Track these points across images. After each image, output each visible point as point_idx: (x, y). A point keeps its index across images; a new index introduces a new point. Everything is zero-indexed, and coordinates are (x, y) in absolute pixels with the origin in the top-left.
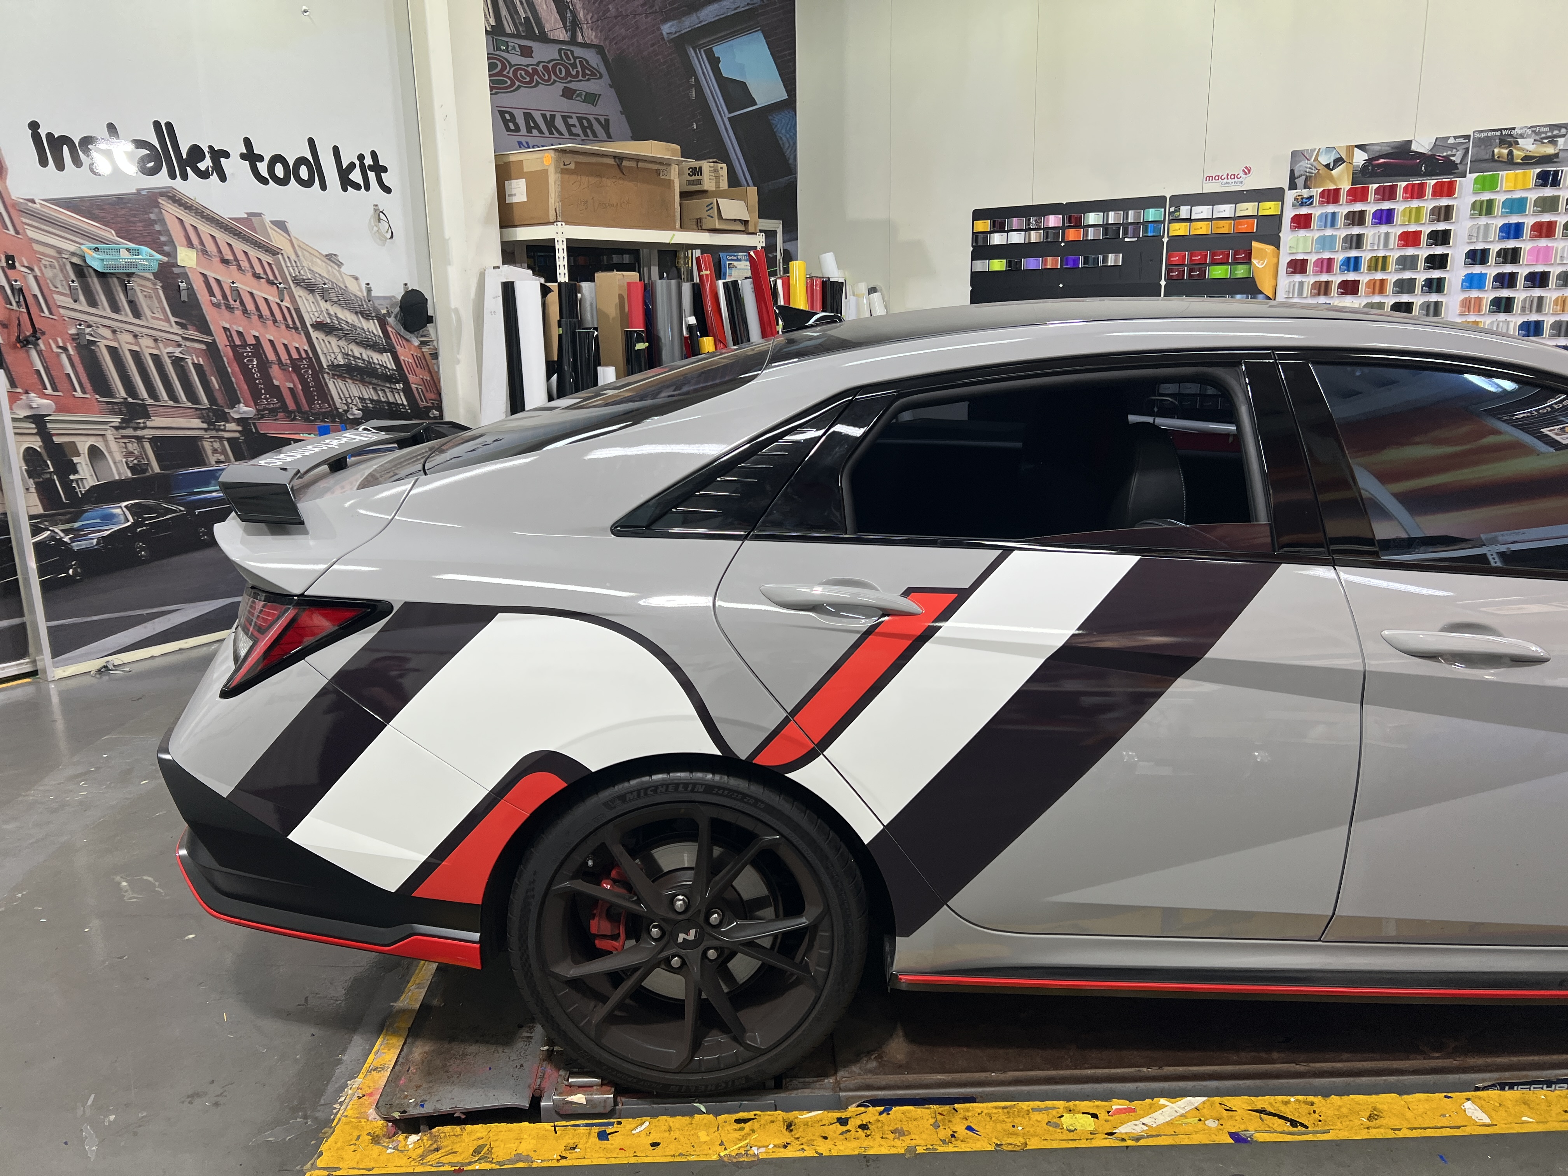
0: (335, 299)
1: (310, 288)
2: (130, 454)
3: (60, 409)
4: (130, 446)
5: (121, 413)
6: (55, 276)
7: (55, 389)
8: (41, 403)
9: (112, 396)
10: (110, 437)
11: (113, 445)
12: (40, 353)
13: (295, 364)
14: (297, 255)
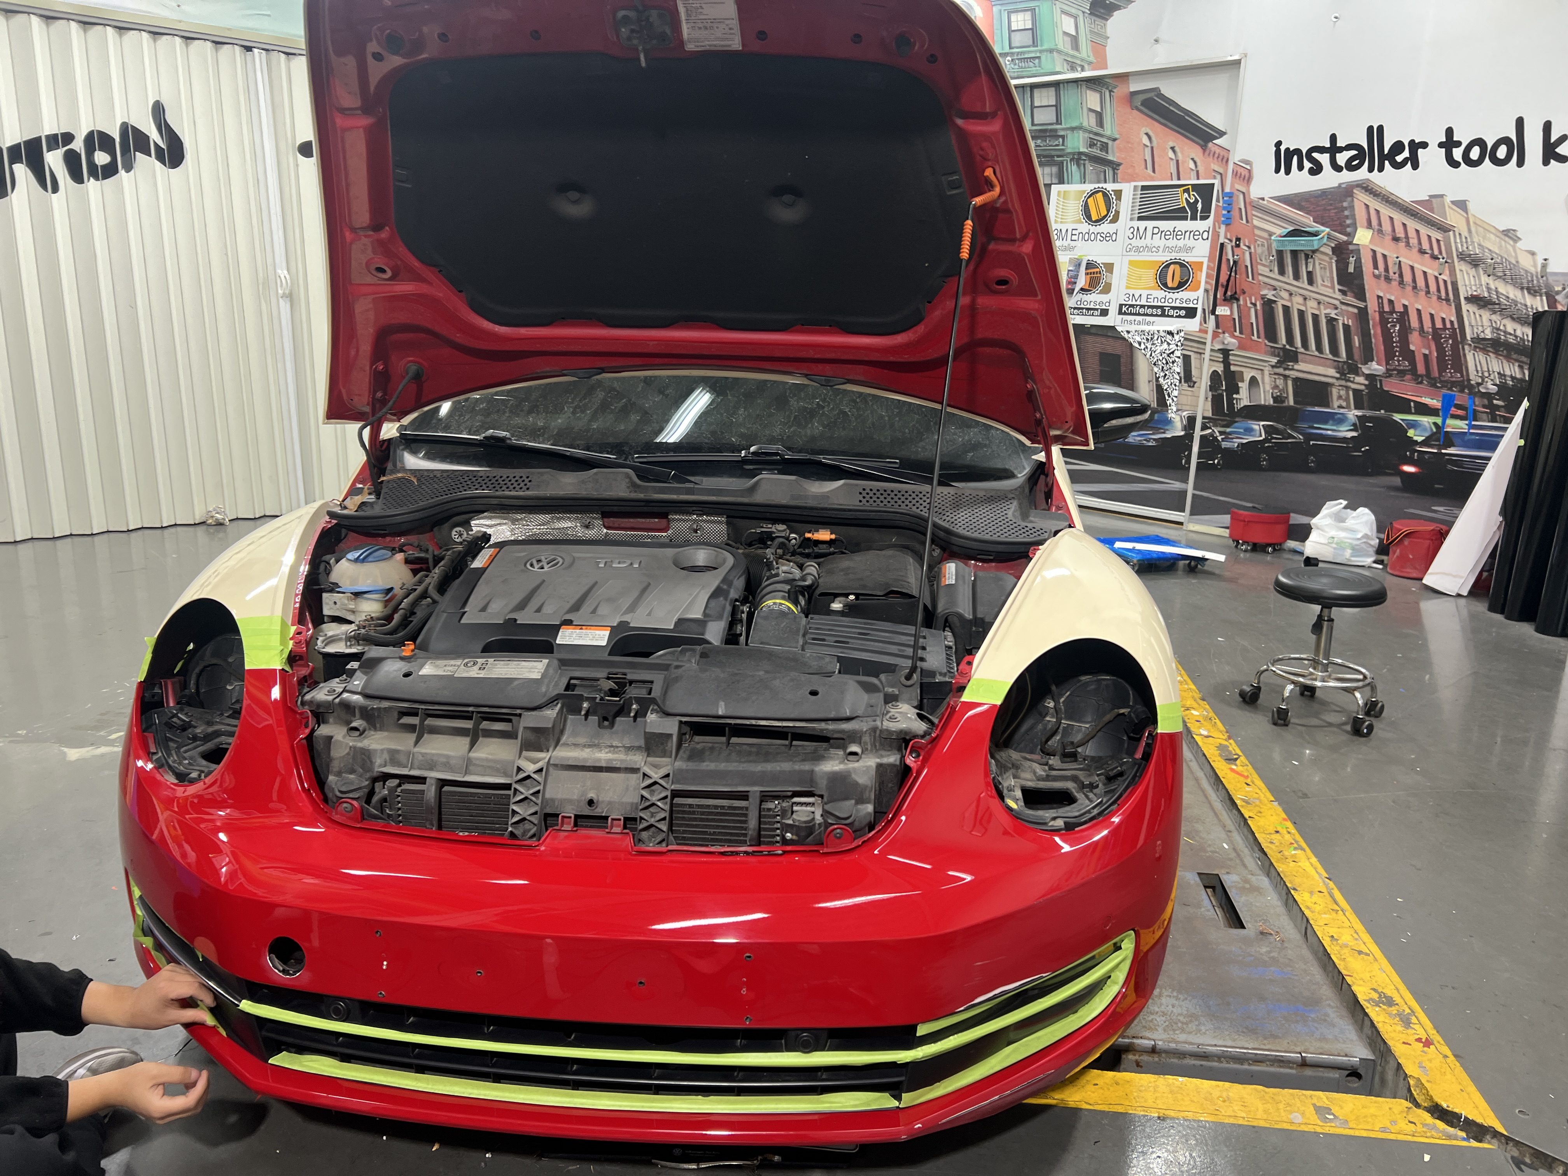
0: (1500, 274)
1: (1475, 262)
2: (1276, 387)
3: (1241, 347)
4: (1278, 381)
5: (1278, 356)
6: (1262, 253)
7: (1241, 333)
8: (1230, 341)
9: (1275, 342)
10: (1266, 373)
11: (1267, 379)
12: (1239, 306)
13: (1436, 334)
14: (1470, 231)
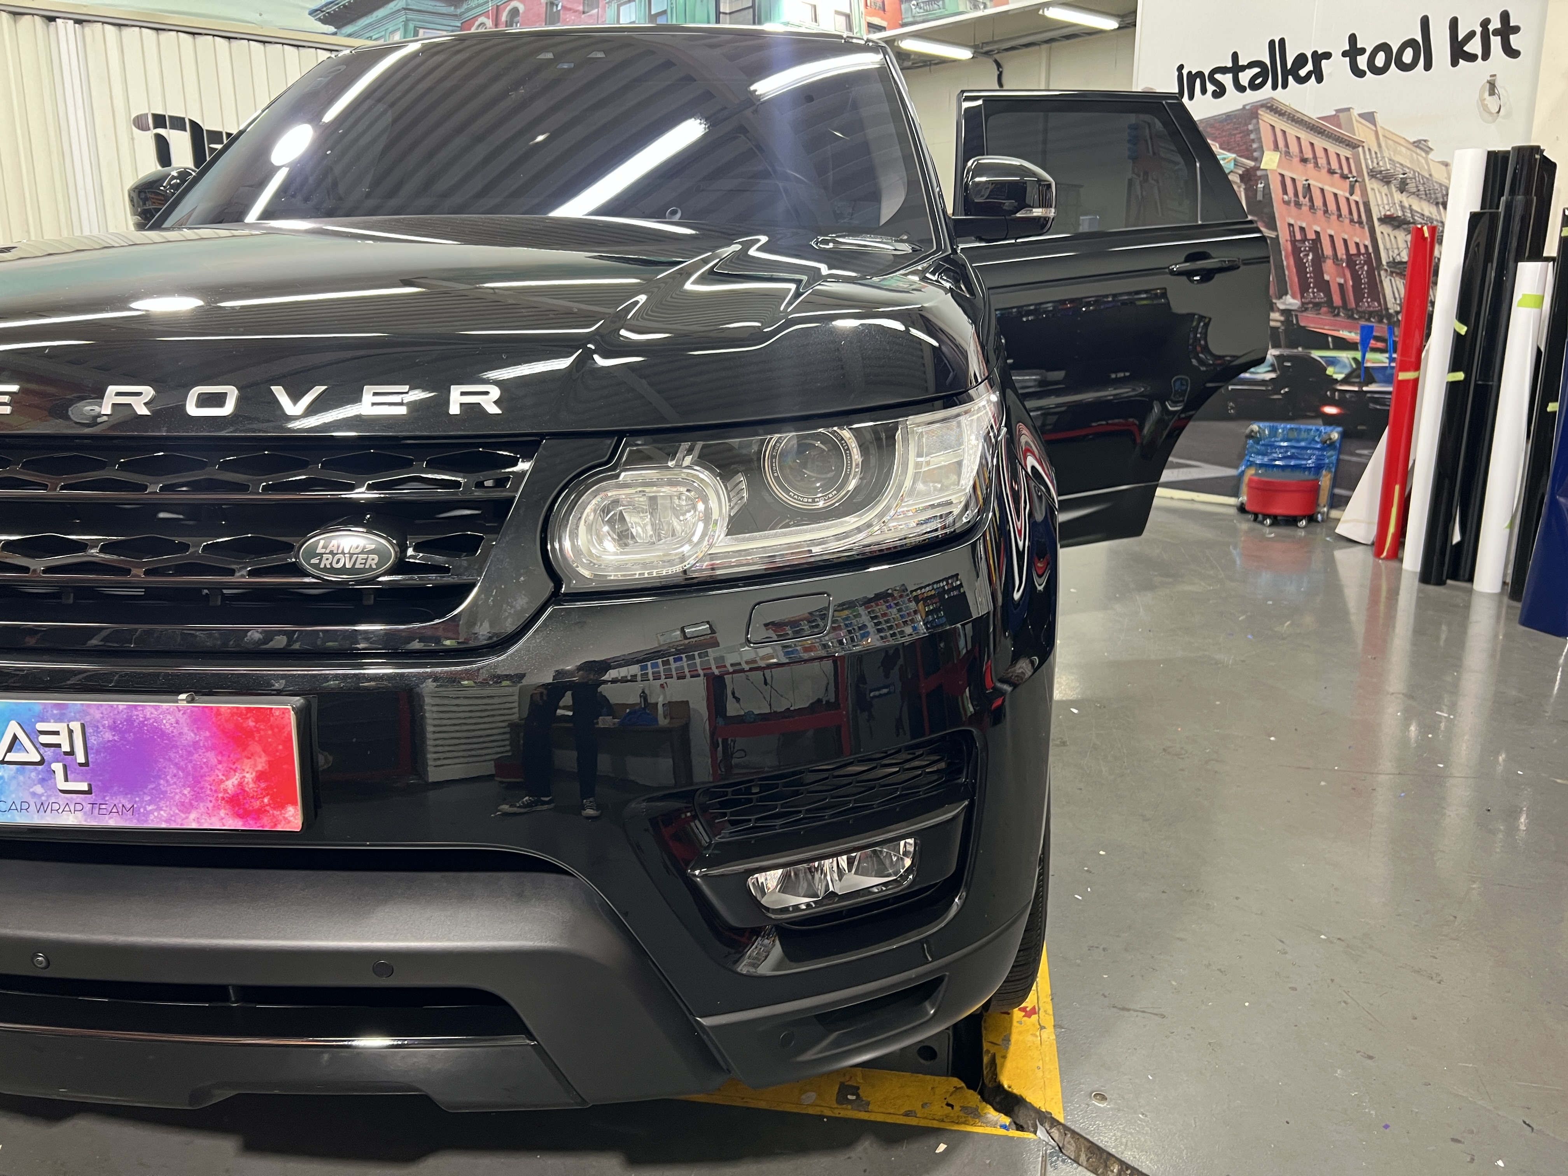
13: (1351, 260)
14: (1380, 146)
